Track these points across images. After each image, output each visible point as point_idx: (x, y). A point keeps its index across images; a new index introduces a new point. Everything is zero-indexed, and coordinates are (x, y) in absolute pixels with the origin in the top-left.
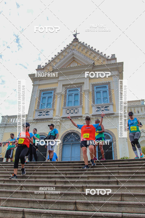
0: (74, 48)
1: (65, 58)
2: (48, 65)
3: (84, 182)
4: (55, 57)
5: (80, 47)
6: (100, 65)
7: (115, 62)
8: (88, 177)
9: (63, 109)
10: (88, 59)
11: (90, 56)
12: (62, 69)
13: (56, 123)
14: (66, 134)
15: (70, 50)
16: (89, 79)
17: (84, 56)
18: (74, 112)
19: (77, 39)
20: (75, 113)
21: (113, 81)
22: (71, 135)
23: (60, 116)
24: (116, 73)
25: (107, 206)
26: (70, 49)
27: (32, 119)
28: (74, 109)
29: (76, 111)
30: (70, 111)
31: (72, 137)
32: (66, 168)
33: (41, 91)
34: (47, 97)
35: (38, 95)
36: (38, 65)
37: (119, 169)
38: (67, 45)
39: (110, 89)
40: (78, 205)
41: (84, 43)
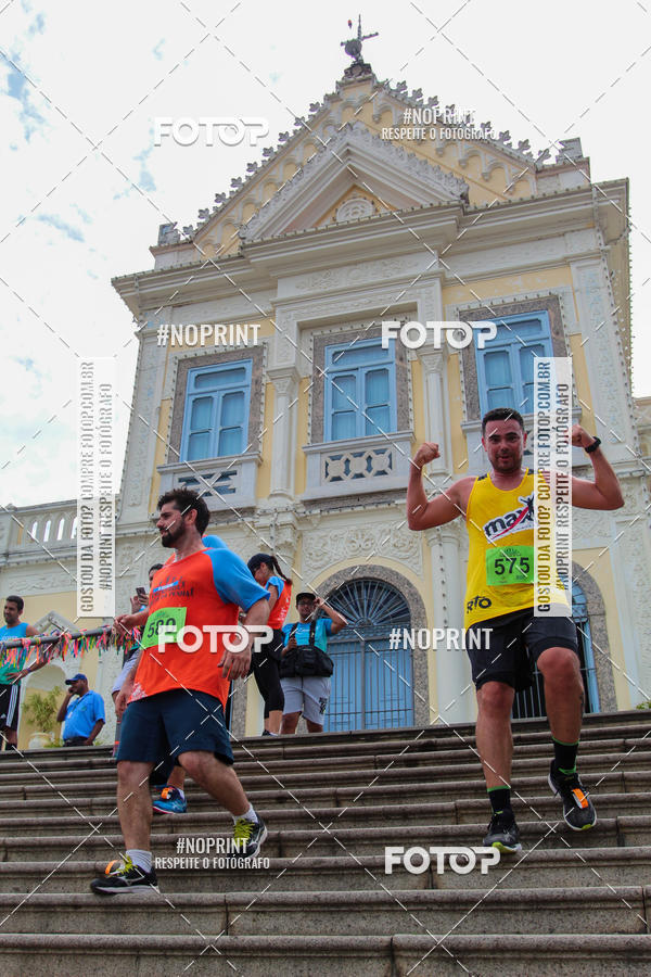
0: (349, 117)
1: (307, 177)
2: (212, 218)
3: (437, 836)
4: (251, 174)
5: (385, 110)
6: (499, 206)
7: (583, 184)
8: (457, 809)
9: (306, 454)
10: (431, 175)
11: (440, 160)
12: (293, 237)
13: (273, 530)
14: (331, 588)
15: (331, 130)
16: (443, 287)
17: (410, 156)
18: (369, 469)
19: (367, 68)
20: (373, 472)
21: (576, 286)
22: (356, 593)
23: (296, 492)
24: (590, 241)
25: (568, 960)
26: (329, 124)
27: (146, 518)
28: (369, 452)
29: (380, 462)
30: (347, 467)
31: (362, 607)
32: (335, 770)
33: (186, 364)
34: (218, 398)
35: (171, 385)
36: (163, 227)
37: (626, 764)
38: (313, 107)
39: (558, 332)
40: (407, 958)
41: (403, 85)
